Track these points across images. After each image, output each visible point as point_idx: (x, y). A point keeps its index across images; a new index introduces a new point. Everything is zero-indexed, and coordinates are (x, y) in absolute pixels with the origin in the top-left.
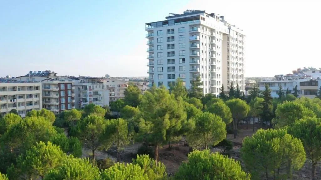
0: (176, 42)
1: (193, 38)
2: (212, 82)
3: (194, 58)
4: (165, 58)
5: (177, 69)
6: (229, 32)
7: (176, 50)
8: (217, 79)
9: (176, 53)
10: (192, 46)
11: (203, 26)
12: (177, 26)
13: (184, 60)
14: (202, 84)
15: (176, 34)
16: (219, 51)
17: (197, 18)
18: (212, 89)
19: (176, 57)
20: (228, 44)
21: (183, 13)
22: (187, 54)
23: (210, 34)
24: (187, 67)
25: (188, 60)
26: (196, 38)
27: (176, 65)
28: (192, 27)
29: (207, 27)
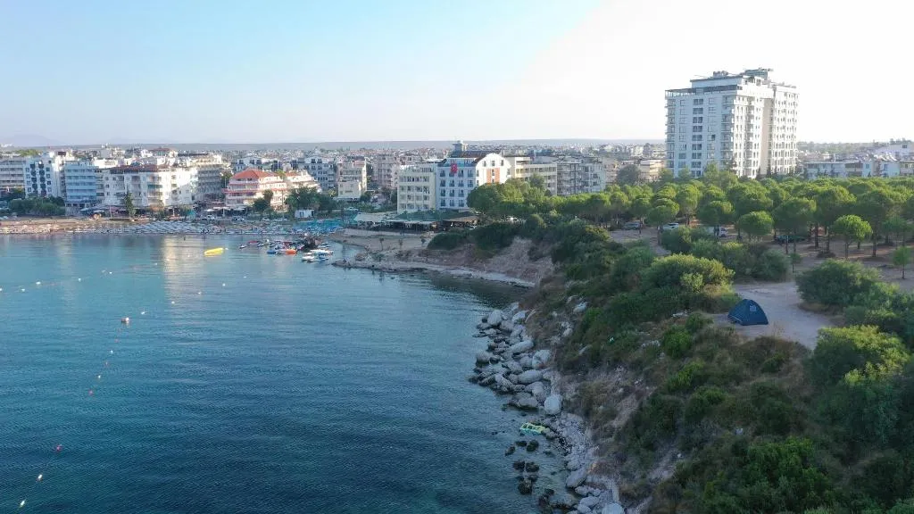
0: (705, 115)
1: (726, 112)
2: (747, 163)
3: (727, 134)
4: (690, 133)
5: (704, 147)
6: (775, 95)
7: (705, 125)
8: (752, 159)
9: (704, 129)
10: (724, 120)
11: (740, 96)
12: (706, 96)
13: (714, 136)
14: (736, 165)
15: (705, 106)
16: (758, 122)
17: (734, 87)
18: (747, 170)
19: (704, 133)
20: (772, 111)
21: (712, 75)
22: (718, 130)
23: (747, 104)
24: (717, 144)
25: (718, 137)
26: (731, 111)
27: (704, 142)
28: (726, 97)
29: (743, 97)
